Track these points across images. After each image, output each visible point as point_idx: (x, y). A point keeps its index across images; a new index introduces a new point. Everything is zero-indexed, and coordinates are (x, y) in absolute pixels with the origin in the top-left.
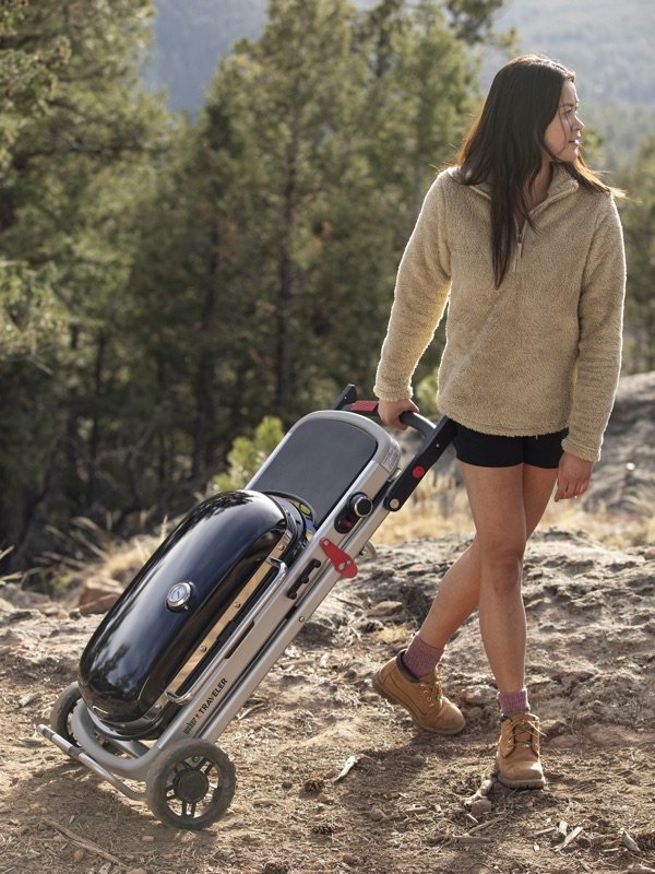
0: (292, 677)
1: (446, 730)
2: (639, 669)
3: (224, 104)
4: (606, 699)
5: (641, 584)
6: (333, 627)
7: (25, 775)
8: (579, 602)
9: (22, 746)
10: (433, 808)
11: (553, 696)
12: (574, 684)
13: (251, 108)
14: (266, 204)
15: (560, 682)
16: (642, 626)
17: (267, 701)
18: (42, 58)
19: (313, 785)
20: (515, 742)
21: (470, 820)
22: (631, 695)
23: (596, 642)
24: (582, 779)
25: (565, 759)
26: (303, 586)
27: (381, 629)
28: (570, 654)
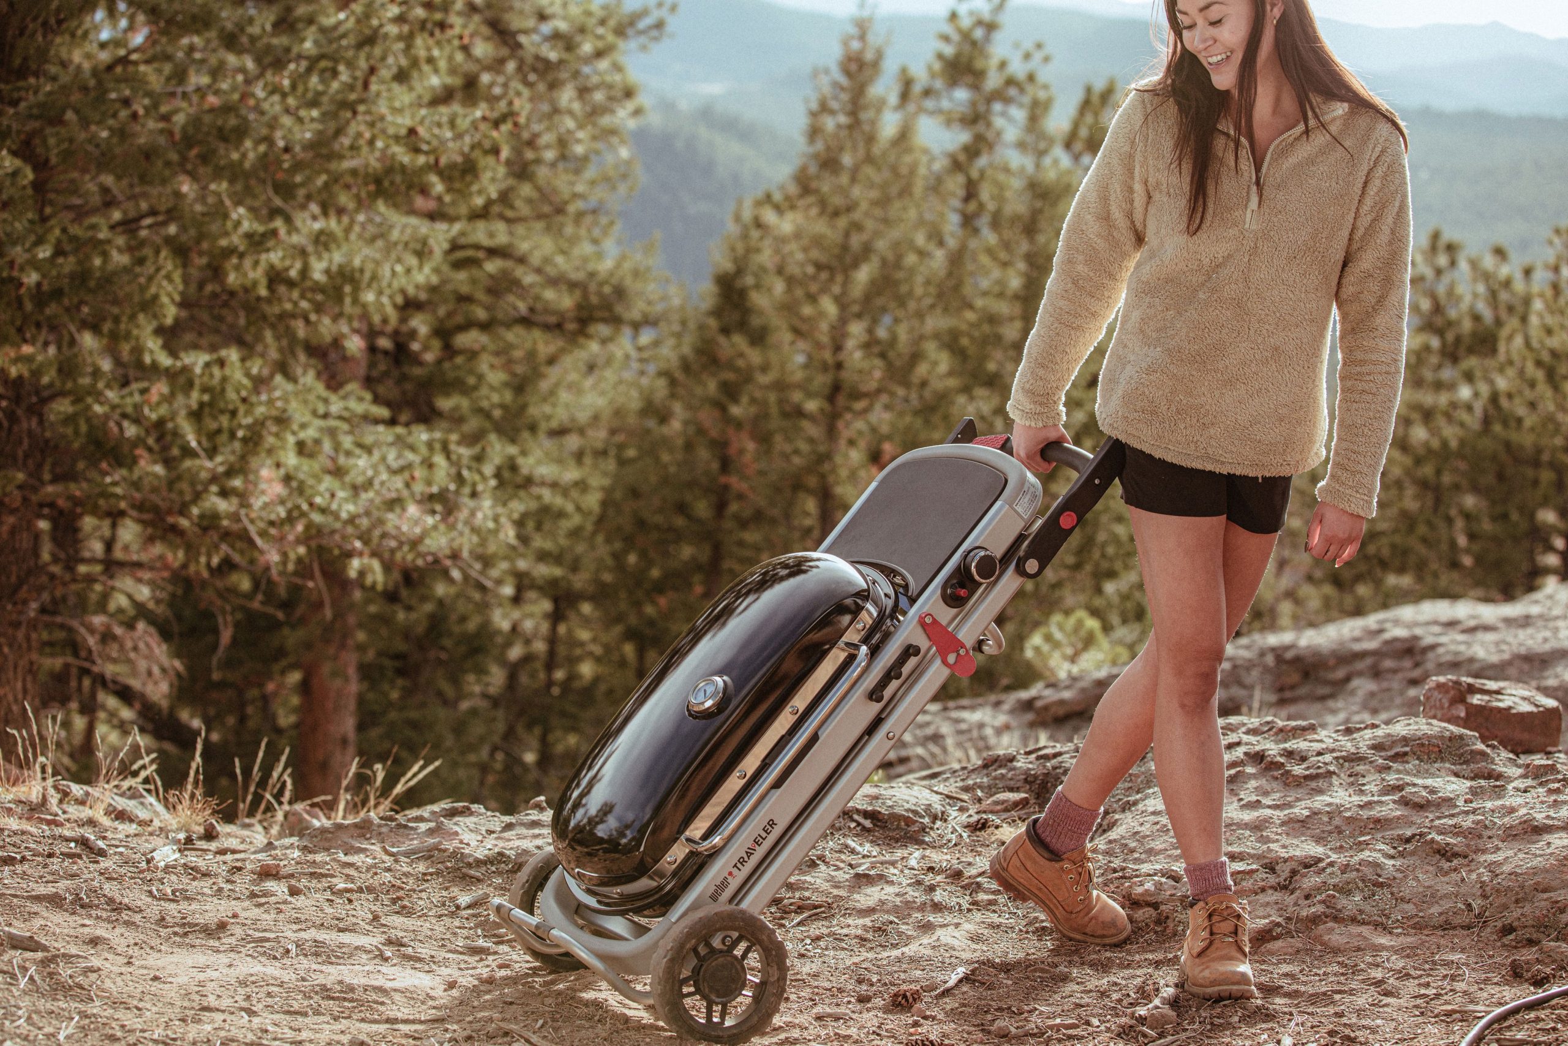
0: (866, 876)
1: (1103, 936)
2: (1392, 852)
3: (740, 272)
4: (1345, 890)
5: (1391, 748)
6: (926, 820)
7: (467, 980)
8: (1298, 770)
9: (461, 953)
10: (1088, 1023)
11: (1263, 890)
12: (1294, 872)
13: (780, 271)
14: (799, 413)
15: (1273, 870)
16: (1396, 798)
17: (830, 906)
18: (488, 114)
19: (905, 996)
20: (1212, 934)
21: (1145, 1035)
22: (1381, 885)
23: (1326, 819)
24: (1311, 991)
25: (1285, 968)
26: (894, 684)
27: (997, 827)
28: (1288, 834)
